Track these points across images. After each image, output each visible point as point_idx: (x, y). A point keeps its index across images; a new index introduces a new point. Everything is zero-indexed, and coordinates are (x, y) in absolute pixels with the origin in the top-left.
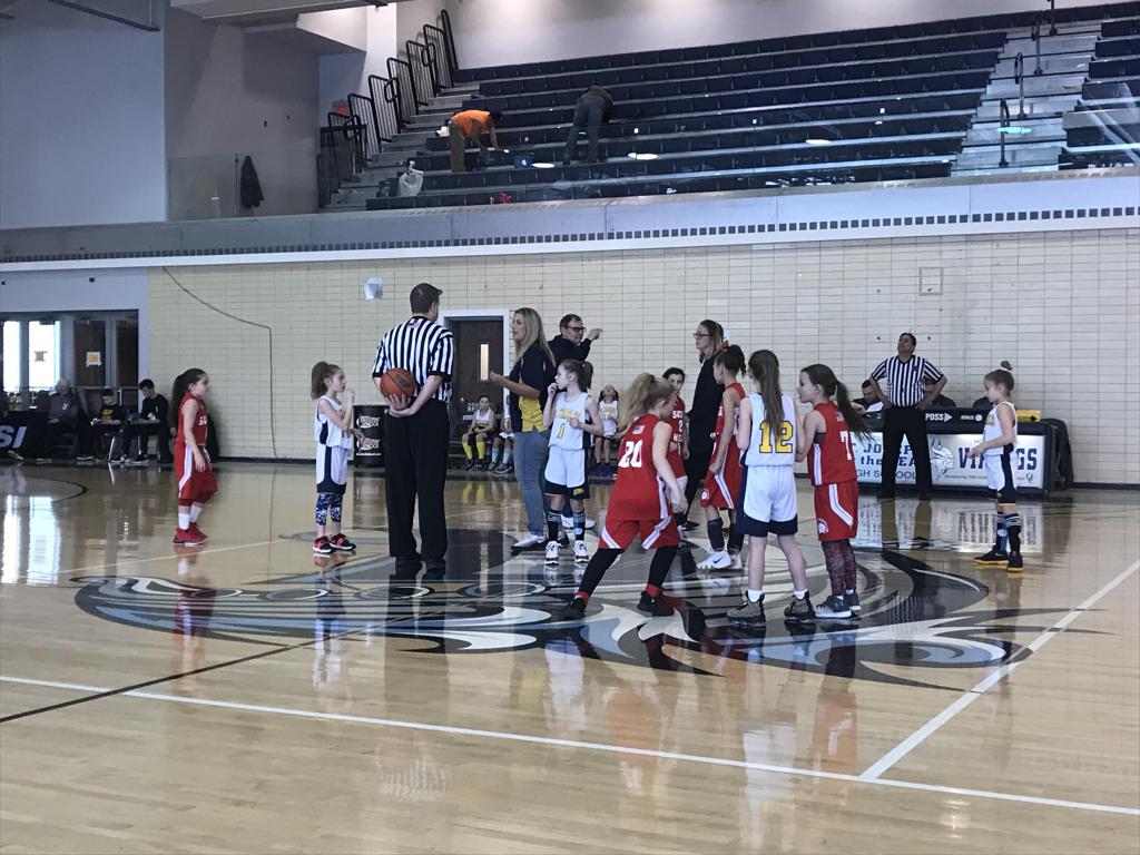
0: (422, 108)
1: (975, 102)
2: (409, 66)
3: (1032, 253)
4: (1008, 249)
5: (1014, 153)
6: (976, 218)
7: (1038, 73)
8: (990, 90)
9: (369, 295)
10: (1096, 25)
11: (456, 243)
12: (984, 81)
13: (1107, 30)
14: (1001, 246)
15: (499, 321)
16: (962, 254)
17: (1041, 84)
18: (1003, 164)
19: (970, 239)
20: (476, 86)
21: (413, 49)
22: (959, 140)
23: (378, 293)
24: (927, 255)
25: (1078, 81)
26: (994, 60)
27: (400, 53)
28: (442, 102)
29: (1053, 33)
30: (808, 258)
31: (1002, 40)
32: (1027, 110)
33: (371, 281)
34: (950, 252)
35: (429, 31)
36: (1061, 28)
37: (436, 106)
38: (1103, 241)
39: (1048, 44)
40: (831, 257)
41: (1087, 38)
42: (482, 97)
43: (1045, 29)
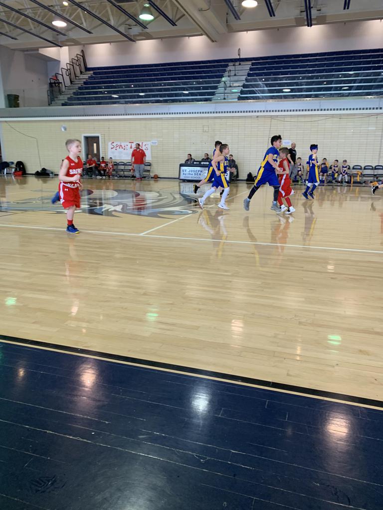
0: (77, 78)
1: (219, 82)
2: (73, 66)
3: (230, 122)
4: (224, 121)
5: (228, 96)
6: (217, 112)
7: (235, 75)
8: (223, 79)
9: (63, 130)
10: (250, 63)
11: (86, 116)
12: (222, 76)
13: (253, 64)
14: (222, 120)
15: (98, 137)
16: (213, 122)
17: (236, 78)
18: (225, 99)
19: (215, 118)
20: (92, 72)
21: (74, 61)
22: (214, 92)
23: (65, 129)
24: (205, 122)
25: (245, 77)
26: (225, 71)
27: (70, 62)
28: (83, 76)
29: (240, 64)
30: (176, 122)
31: (227, 66)
32: (231, 85)
33: (63, 126)
34: (211, 121)
35: (78, 56)
36: (242, 63)
37: (81, 78)
38: (246, 119)
39: (238, 67)
40: (182, 122)
41: (247, 66)
42: (94, 76)
43: (237, 63)
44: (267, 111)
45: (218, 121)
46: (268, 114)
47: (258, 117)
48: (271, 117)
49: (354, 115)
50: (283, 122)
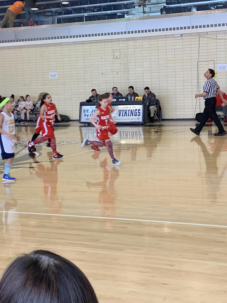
3: (146, 43)
4: (139, 42)
6: (129, 32)
14: (137, 42)
16: (126, 45)
18: (144, 12)
19: (128, 39)
24: (115, 45)
30: (80, 47)
34: (122, 44)
38: (167, 39)
40: (87, 46)
44: (193, 27)
45: (131, 43)
46: (195, 30)
47: (181, 35)
48: (199, 35)
50: (215, 41)
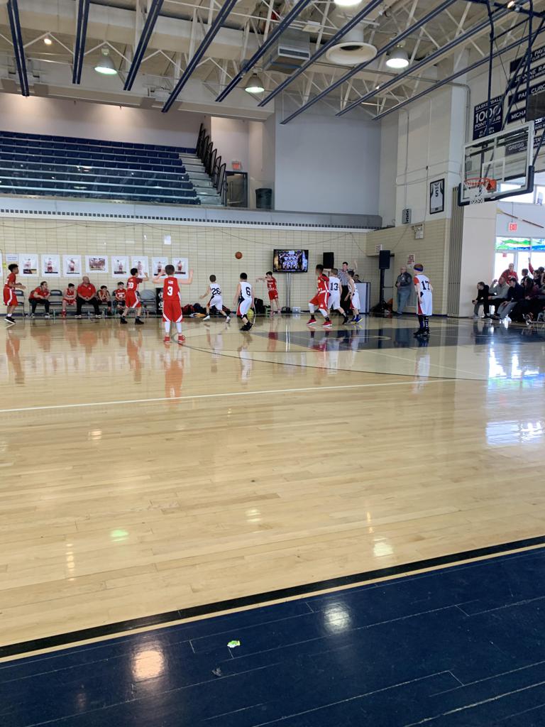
49: (105, 223)
